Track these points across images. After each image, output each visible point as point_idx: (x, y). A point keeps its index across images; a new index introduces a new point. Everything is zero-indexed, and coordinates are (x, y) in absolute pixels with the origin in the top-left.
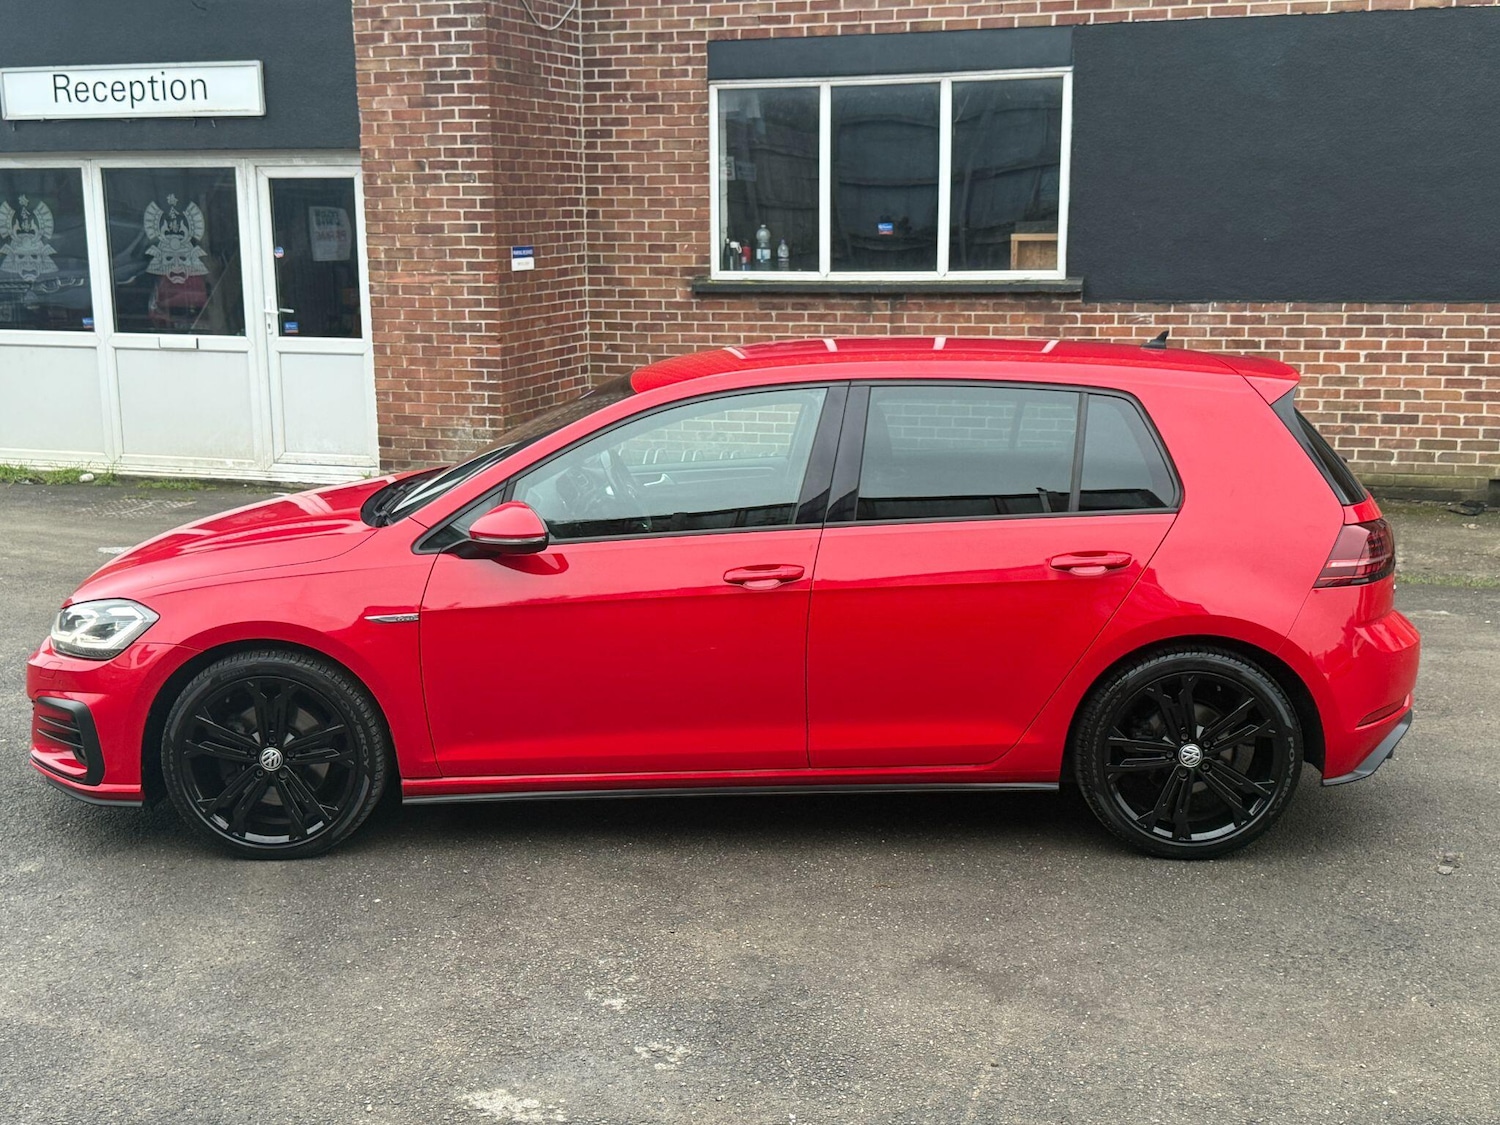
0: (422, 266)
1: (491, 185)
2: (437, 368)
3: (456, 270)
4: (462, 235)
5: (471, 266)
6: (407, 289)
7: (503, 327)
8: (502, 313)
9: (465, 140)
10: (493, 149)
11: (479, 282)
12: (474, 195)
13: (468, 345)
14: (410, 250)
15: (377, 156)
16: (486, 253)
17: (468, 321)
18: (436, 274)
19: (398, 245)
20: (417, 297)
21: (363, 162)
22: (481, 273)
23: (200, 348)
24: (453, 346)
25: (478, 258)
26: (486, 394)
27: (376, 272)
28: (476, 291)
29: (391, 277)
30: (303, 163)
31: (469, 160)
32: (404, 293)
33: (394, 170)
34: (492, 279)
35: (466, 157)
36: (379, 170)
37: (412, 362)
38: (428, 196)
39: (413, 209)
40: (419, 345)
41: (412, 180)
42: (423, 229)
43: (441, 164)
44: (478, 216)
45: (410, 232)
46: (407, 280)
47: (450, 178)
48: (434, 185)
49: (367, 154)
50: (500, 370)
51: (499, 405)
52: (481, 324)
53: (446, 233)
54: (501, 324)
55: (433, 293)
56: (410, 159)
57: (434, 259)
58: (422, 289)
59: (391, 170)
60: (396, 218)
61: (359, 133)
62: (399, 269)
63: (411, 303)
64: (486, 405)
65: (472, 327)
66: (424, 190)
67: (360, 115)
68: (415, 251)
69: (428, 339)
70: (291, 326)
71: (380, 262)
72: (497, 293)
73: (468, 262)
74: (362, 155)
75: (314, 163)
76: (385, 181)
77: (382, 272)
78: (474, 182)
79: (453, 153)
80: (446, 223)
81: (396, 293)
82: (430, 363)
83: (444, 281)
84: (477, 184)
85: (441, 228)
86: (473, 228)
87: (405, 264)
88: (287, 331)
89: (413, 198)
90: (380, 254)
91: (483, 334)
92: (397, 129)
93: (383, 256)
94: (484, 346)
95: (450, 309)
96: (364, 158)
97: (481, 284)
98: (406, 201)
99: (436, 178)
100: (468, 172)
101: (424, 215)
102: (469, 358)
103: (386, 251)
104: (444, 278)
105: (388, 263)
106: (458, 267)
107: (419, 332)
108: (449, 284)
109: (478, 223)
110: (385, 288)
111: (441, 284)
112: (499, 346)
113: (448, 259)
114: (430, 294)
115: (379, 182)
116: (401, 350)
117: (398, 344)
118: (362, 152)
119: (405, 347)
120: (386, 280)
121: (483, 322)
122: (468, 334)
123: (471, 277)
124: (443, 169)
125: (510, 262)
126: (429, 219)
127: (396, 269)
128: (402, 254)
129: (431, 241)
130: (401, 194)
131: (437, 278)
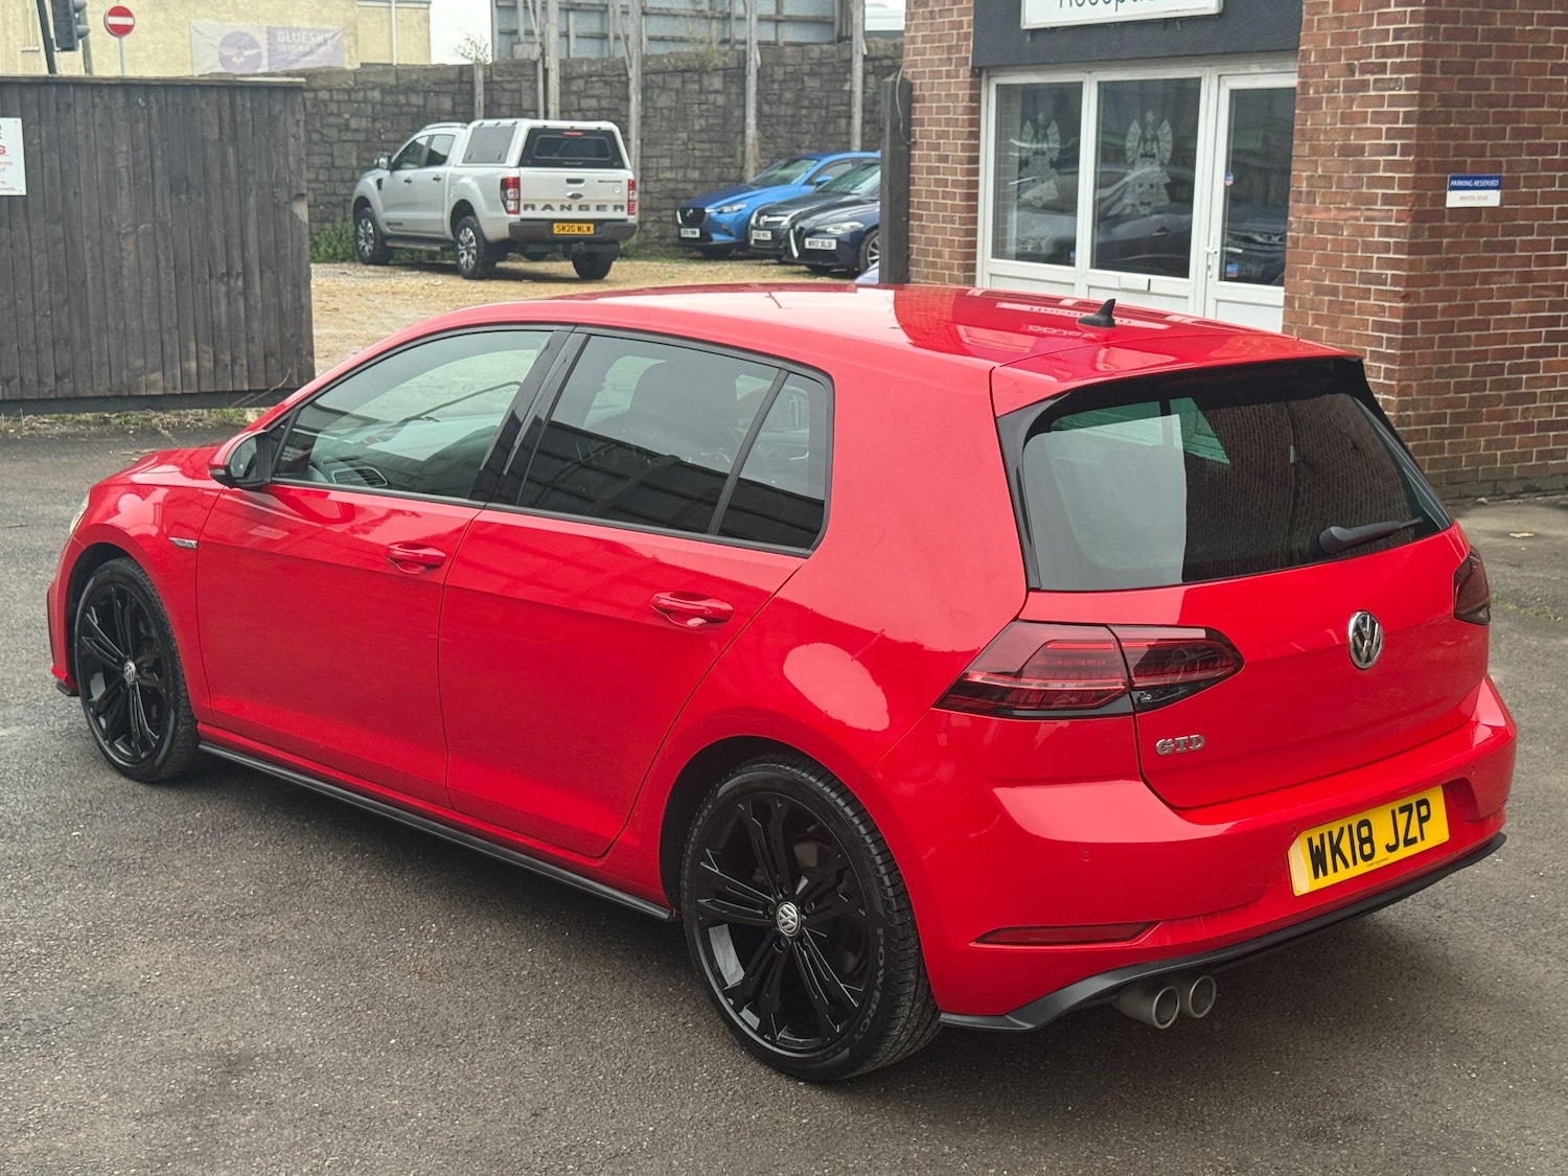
0: (1338, 198)
1: (1416, 92)
2: (1339, 329)
3: (1371, 204)
4: (1381, 158)
5: (1387, 200)
6: (1323, 228)
7: (1409, 281)
8: (1411, 262)
9: (1398, 34)
10: (1424, 45)
11: (1391, 221)
12: (1397, 106)
13: (1372, 302)
14: (1330, 177)
15: (1312, 60)
16: (1403, 183)
17: (1375, 271)
18: (1351, 209)
19: (1320, 172)
20: (1330, 237)
21: (1300, 67)
22: (1395, 208)
23: (1152, 290)
24: (1357, 302)
25: (1393, 189)
26: (1383, 366)
27: (1296, 204)
28: (1387, 231)
29: (1309, 212)
30: (1258, 70)
31: (1398, 60)
32: (1319, 233)
33: (1326, 76)
34: (1404, 217)
35: (1396, 57)
36: (1313, 76)
37: (1318, 319)
38: (1354, 109)
39: (1339, 126)
40: (1326, 298)
41: (1341, 88)
42: (1347, 151)
43: (1371, 67)
44: (1399, 134)
45: (1332, 155)
46: (1323, 215)
47: (1379, 85)
48: (1361, 94)
49: (1306, 55)
50: (1400, 336)
51: (1394, 383)
52: (1387, 275)
53: (1366, 157)
54: (1408, 277)
55: (1345, 234)
56: (1343, 61)
57: (1352, 189)
58: (1336, 228)
59: (1323, 77)
60: (1322, 137)
61: (1300, 31)
62: (1318, 201)
63: (1323, 244)
64: (1381, 380)
65: (1380, 280)
66: (1352, 100)
67: (1304, 8)
68: (1335, 179)
69: (1333, 291)
70: (1233, 270)
71: (1301, 192)
72: (1408, 236)
73: (1383, 194)
74: (1299, 58)
75: (1269, 70)
76: (1317, 92)
77: (1301, 205)
78: (1400, 89)
79: (1384, 52)
80: (1368, 142)
81: (1312, 231)
82: (1333, 323)
83: (1357, 219)
84: (1402, 92)
85: (1360, 150)
86: (1392, 150)
87: (1324, 195)
88: (1228, 275)
89: (1340, 111)
90: (1302, 182)
91: (1388, 288)
92: (1335, 25)
93: (1304, 185)
94: (1387, 304)
95: (1359, 254)
96: (1301, 61)
97: (1393, 223)
98: (1334, 116)
99: (1364, 85)
100: (1395, 76)
101: (1347, 133)
102: (1371, 318)
103: (1309, 178)
104: (1358, 214)
105: (1308, 193)
106: (1372, 200)
107: (1327, 282)
108: (1362, 222)
109: (1398, 142)
110: (1302, 225)
111: (1353, 222)
112: (1402, 304)
113: (1365, 190)
114: (1342, 235)
115: (1311, 91)
116: (1308, 305)
117: (1307, 296)
118: (1300, 54)
119: (1312, 301)
120: (1304, 216)
121: (1389, 272)
122: (1373, 287)
123: (1383, 214)
124: (1372, 73)
125: (1445, 196)
126: (1352, 137)
127: (1315, 202)
128: (1322, 183)
129: (1351, 165)
130: (1330, 106)
131: (1351, 214)
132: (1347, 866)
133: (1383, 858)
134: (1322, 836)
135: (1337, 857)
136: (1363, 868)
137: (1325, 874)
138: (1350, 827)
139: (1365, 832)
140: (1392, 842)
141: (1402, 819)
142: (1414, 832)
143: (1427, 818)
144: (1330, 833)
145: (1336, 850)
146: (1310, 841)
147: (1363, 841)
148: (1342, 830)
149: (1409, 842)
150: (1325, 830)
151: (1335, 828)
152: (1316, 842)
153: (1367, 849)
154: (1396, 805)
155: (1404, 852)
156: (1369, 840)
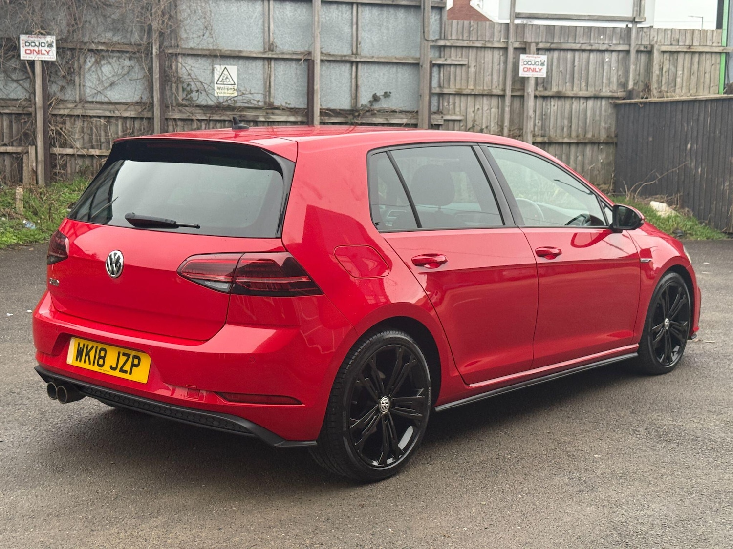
132: (90, 363)
133: (106, 370)
134: (84, 345)
135: (87, 357)
136: (96, 368)
137: (80, 361)
138: (97, 348)
139: (102, 354)
140: (114, 366)
141: (123, 359)
142: (127, 367)
143: (137, 366)
144: (88, 345)
145: (88, 354)
146: (79, 344)
147: (100, 357)
148: (93, 347)
149: (122, 371)
150: (86, 342)
151: (91, 344)
152: (81, 346)
153: (101, 362)
154: (122, 351)
155: (117, 374)
156: (104, 358)
